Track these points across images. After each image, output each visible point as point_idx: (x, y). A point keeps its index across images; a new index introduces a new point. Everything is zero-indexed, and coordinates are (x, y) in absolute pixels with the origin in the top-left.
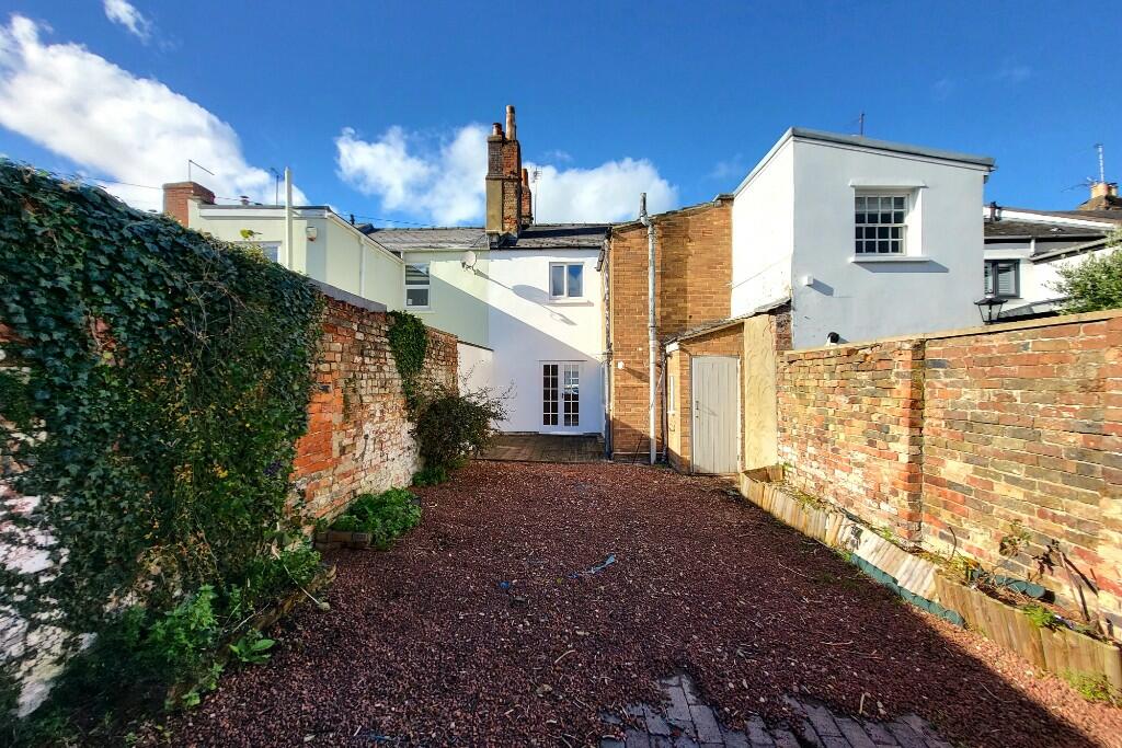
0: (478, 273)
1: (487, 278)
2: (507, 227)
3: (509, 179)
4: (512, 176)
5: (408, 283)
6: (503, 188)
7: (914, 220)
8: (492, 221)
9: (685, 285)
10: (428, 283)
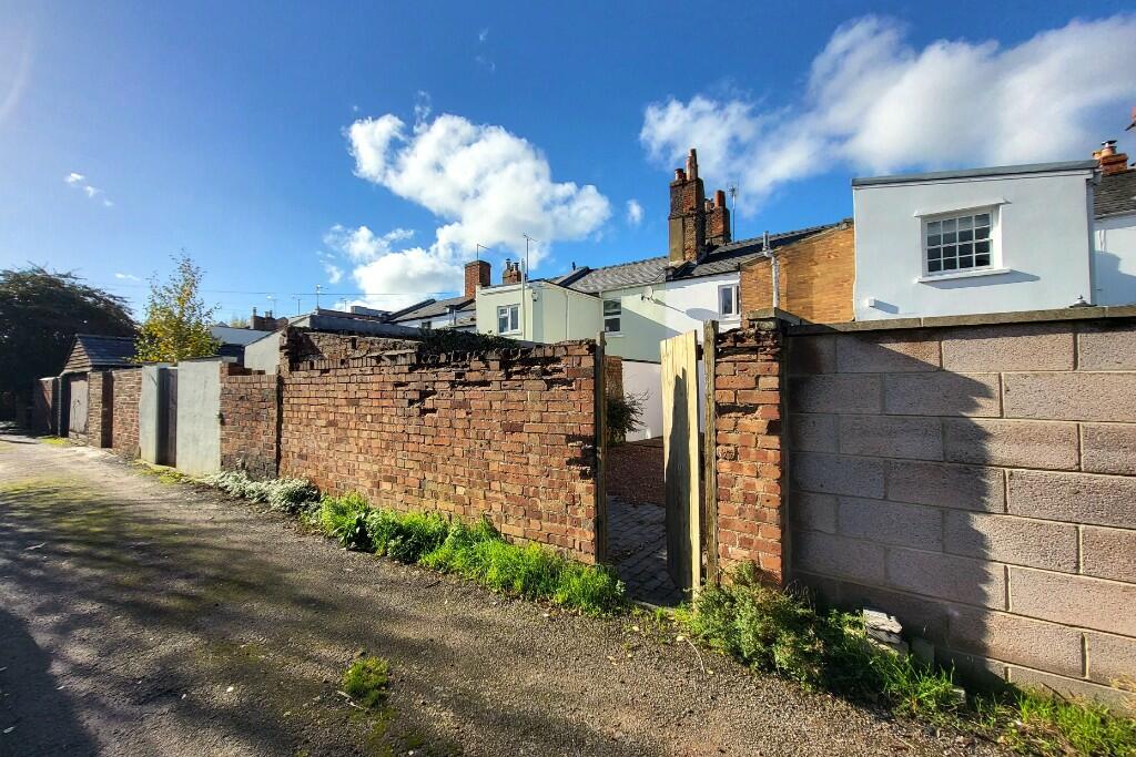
0: (657, 302)
1: (664, 305)
2: (687, 257)
3: (689, 215)
4: (691, 212)
5: (606, 314)
6: (684, 224)
7: (996, 236)
8: (675, 254)
9: (811, 303)
10: (619, 313)
